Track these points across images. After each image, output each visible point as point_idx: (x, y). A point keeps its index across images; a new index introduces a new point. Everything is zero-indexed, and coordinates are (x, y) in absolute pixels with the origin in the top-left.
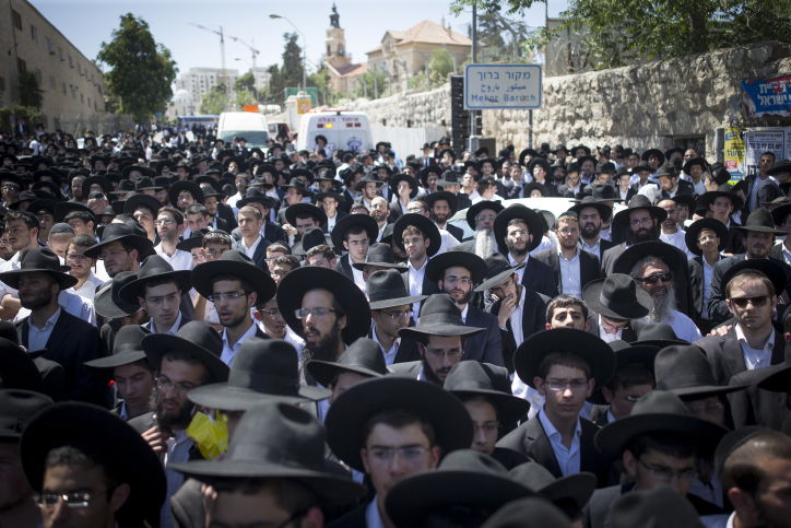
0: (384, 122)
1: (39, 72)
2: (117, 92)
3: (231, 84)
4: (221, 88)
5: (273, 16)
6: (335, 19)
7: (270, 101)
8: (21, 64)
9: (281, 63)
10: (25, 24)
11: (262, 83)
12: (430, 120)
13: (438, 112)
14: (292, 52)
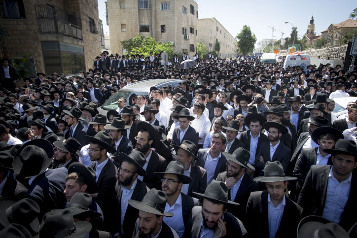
0: (319, 57)
1: (221, 42)
2: (239, 47)
3: (273, 44)
4: (270, 45)
5: (286, 23)
6: (312, 22)
7: (284, 48)
8: (217, 40)
9: (290, 37)
10: (219, 30)
11: (282, 43)
12: (337, 57)
13: (341, 54)
14: (294, 33)
